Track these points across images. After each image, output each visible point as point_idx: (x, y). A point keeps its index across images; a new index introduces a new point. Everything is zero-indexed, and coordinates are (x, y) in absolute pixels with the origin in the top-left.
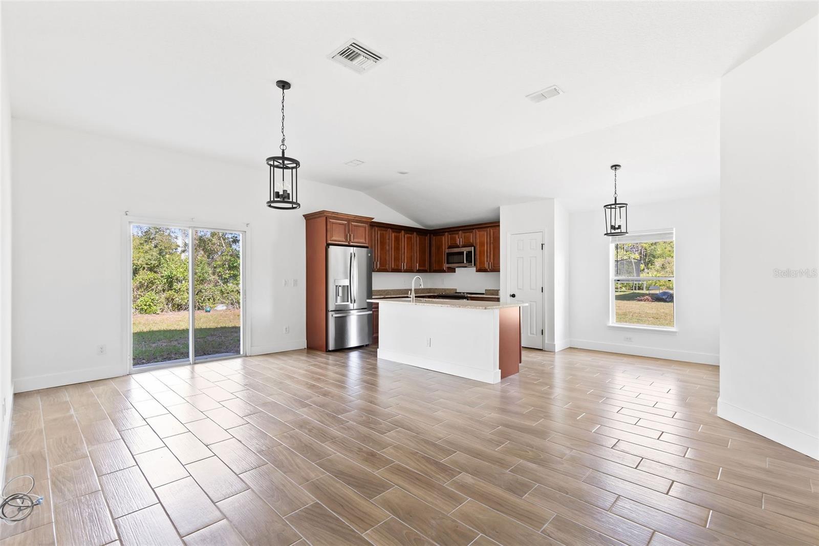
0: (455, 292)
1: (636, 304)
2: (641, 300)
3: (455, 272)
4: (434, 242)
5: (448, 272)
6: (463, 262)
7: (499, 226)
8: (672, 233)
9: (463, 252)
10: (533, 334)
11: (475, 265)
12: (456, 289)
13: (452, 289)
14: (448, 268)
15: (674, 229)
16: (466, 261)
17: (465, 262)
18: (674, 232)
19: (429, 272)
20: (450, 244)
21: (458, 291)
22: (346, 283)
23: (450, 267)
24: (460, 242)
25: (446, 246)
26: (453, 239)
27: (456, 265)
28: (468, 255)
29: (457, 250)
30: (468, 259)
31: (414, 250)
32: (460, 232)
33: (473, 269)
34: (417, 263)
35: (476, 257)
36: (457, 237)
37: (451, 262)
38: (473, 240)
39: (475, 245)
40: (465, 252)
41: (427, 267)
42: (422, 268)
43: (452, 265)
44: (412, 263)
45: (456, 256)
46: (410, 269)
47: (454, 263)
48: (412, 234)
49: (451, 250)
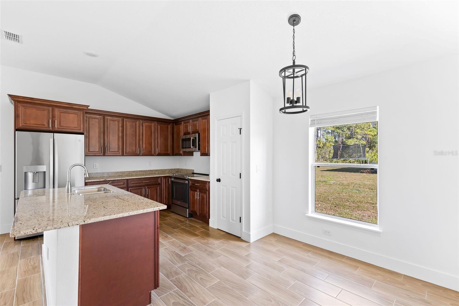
0: (191, 172)
1: (359, 176)
2: (364, 172)
3: (193, 155)
4: (175, 130)
5: (184, 156)
6: (190, 148)
8: (375, 113)
9: (190, 139)
10: (234, 220)
11: (199, 149)
12: (193, 170)
13: (191, 170)
14: (184, 152)
15: (378, 107)
16: (192, 146)
18: (378, 110)
20: (184, 132)
21: (195, 172)
22: (42, 169)
23: (186, 152)
24: (190, 129)
25: (182, 134)
26: (186, 127)
27: (188, 150)
28: (194, 141)
29: (188, 136)
30: (194, 145)
31: (155, 136)
32: (191, 121)
33: (199, 153)
34: (158, 147)
35: (200, 143)
36: (189, 124)
37: (184, 147)
38: (199, 128)
39: (200, 132)
40: (192, 138)
41: (170, 151)
42: (164, 152)
43: (185, 150)
44: (151, 148)
45: (187, 142)
46: (149, 154)
47: (186, 148)
48: (152, 123)
49: (184, 137)
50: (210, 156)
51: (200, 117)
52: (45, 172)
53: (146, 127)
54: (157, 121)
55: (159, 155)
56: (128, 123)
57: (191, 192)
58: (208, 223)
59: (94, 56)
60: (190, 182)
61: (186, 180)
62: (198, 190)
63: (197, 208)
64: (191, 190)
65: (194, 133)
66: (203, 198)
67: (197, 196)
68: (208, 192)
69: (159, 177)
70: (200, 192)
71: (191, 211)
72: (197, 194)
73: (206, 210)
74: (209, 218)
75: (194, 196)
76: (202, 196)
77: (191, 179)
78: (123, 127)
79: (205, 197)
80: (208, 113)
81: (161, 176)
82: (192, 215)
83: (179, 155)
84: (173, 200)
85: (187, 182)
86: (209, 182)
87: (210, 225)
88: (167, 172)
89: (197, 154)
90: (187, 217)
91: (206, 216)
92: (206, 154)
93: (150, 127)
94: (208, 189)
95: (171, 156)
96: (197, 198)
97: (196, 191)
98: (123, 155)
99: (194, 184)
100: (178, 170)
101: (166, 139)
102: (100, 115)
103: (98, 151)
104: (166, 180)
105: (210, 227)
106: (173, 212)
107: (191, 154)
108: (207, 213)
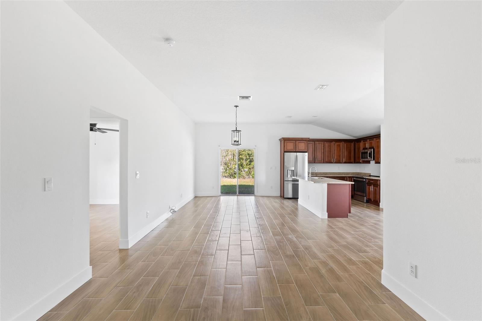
0: (368, 175)
3: (370, 163)
4: (356, 146)
5: (363, 163)
6: (367, 158)
7: (380, 137)
9: (367, 152)
11: (374, 159)
14: (363, 161)
17: (368, 158)
19: (354, 163)
20: (363, 147)
21: (371, 175)
22: (293, 169)
23: (364, 161)
24: (367, 146)
25: (361, 148)
26: (365, 144)
27: (366, 160)
28: (370, 154)
29: (366, 151)
30: (370, 156)
31: (342, 151)
32: (368, 140)
33: (374, 162)
34: (344, 158)
35: (375, 155)
36: (367, 143)
37: (363, 157)
38: (374, 145)
39: (375, 148)
40: (368, 152)
41: (352, 160)
42: (348, 161)
43: (364, 160)
44: (340, 159)
45: (366, 154)
46: (338, 162)
47: (365, 158)
48: (340, 143)
49: (363, 151)
50: (380, 163)
51: (375, 138)
52: (293, 170)
53: (337, 145)
54: (344, 141)
55: (345, 163)
56: (327, 144)
57: (367, 187)
58: (379, 205)
59: (316, 116)
60: (367, 180)
61: (364, 179)
62: (372, 185)
63: (372, 197)
64: (368, 185)
65: (370, 148)
66: (375, 190)
67: (372, 189)
68: (379, 186)
69: (346, 177)
70: (373, 186)
71: (368, 199)
72: (372, 187)
73: (378, 198)
74: (380, 202)
75: (369, 189)
76: (375, 189)
77: (367, 178)
78: (324, 147)
79: (377, 189)
80: (379, 136)
81: (347, 177)
82: (369, 201)
83: (359, 163)
84: (355, 192)
85: (364, 180)
86: (380, 180)
87: (380, 207)
88: (350, 174)
89: (373, 162)
90: (364, 202)
91: (377, 201)
92: (379, 162)
93: (339, 146)
94: (379, 184)
95: (353, 163)
96: (372, 190)
97: (371, 186)
98: (324, 163)
99: (370, 182)
100: (358, 173)
101: (350, 152)
102: (313, 141)
103: (312, 160)
104: (350, 179)
105: (380, 208)
106: (355, 199)
107: (369, 162)
108: (378, 199)
